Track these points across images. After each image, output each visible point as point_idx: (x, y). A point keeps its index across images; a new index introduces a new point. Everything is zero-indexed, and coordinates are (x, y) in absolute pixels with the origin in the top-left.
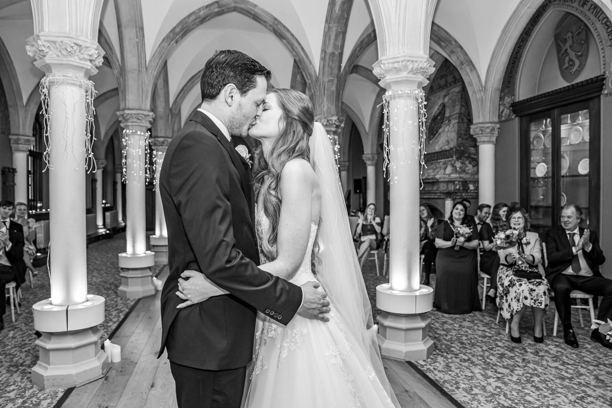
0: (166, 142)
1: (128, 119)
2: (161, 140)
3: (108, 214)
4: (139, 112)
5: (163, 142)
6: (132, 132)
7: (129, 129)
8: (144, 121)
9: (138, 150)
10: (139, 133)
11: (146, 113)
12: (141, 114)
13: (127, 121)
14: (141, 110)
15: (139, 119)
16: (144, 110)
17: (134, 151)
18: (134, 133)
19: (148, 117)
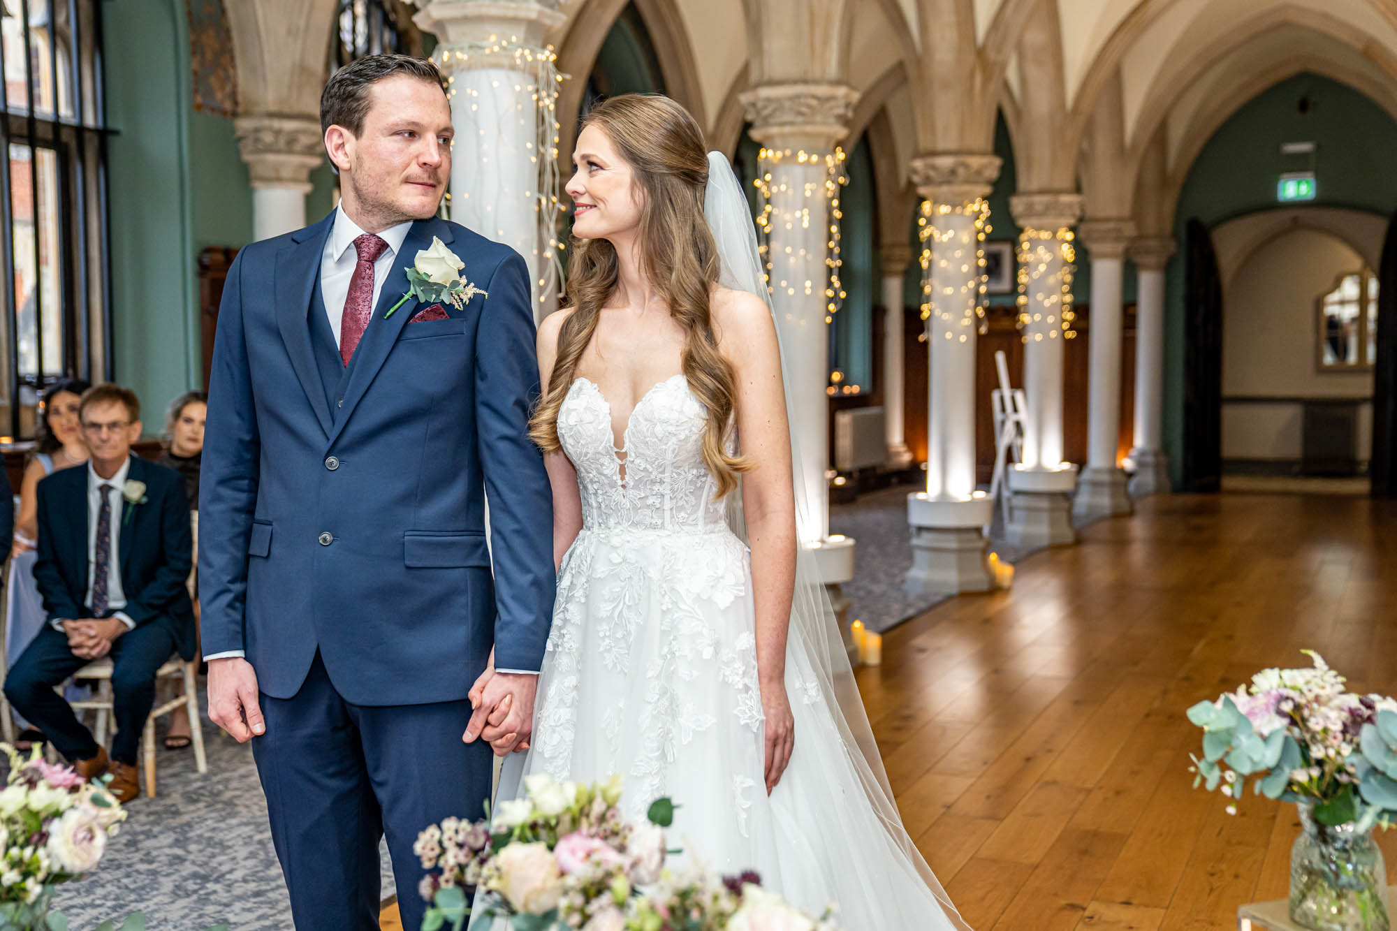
0: (961, 171)
1: (770, 115)
2: (945, 162)
3: (844, 419)
4: (800, 89)
5: (953, 172)
6: (784, 156)
7: (775, 150)
8: (818, 118)
9: (798, 214)
10: (802, 157)
11: (823, 90)
12: (806, 96)
13: (766, 122)
14: (805, 82)
15: (800, 114)
16: (815, 82)
17: (788, 217)
18: (790, 160)
19: (832, 103)
